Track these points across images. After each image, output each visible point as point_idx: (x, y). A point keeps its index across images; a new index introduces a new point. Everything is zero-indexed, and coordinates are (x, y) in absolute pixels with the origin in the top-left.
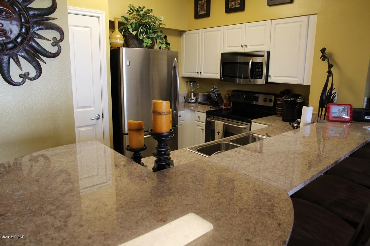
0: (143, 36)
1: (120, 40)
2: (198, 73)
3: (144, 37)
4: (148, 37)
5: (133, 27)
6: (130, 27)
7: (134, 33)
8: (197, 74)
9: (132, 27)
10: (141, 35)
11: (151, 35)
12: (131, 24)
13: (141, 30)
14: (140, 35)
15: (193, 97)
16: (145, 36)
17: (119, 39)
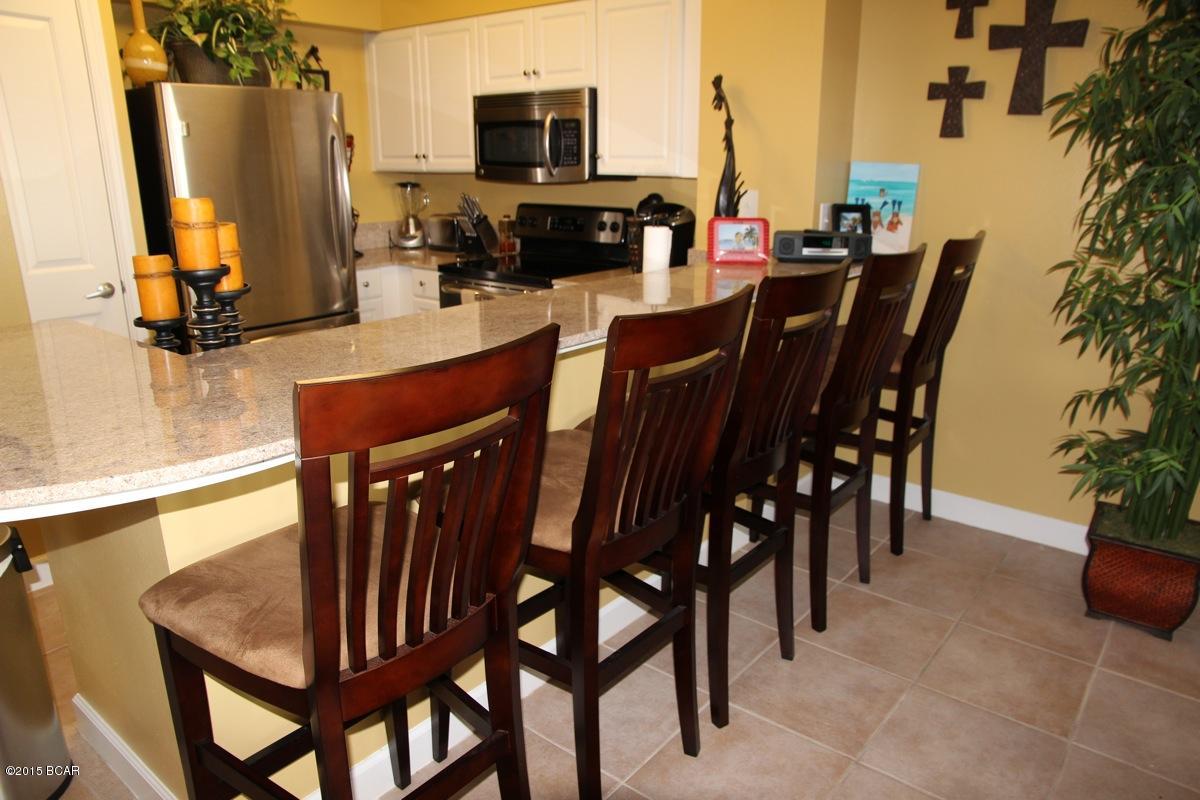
0: (227, 47)
1: (155, 59)
2: (417, 157)
3: (229, 51)
4: (243, 52)
5: (196, 19)
6: (183, 20)
7: (199, 40)
8: (416, 160)
9: (190, 20)
10: (222, 45)
11: (254, 44)
12: (188, 12)
13: (218, 32)
14: (217, 46)
15: (412, 231)
16: (233, 47)
17: (151, 57)
